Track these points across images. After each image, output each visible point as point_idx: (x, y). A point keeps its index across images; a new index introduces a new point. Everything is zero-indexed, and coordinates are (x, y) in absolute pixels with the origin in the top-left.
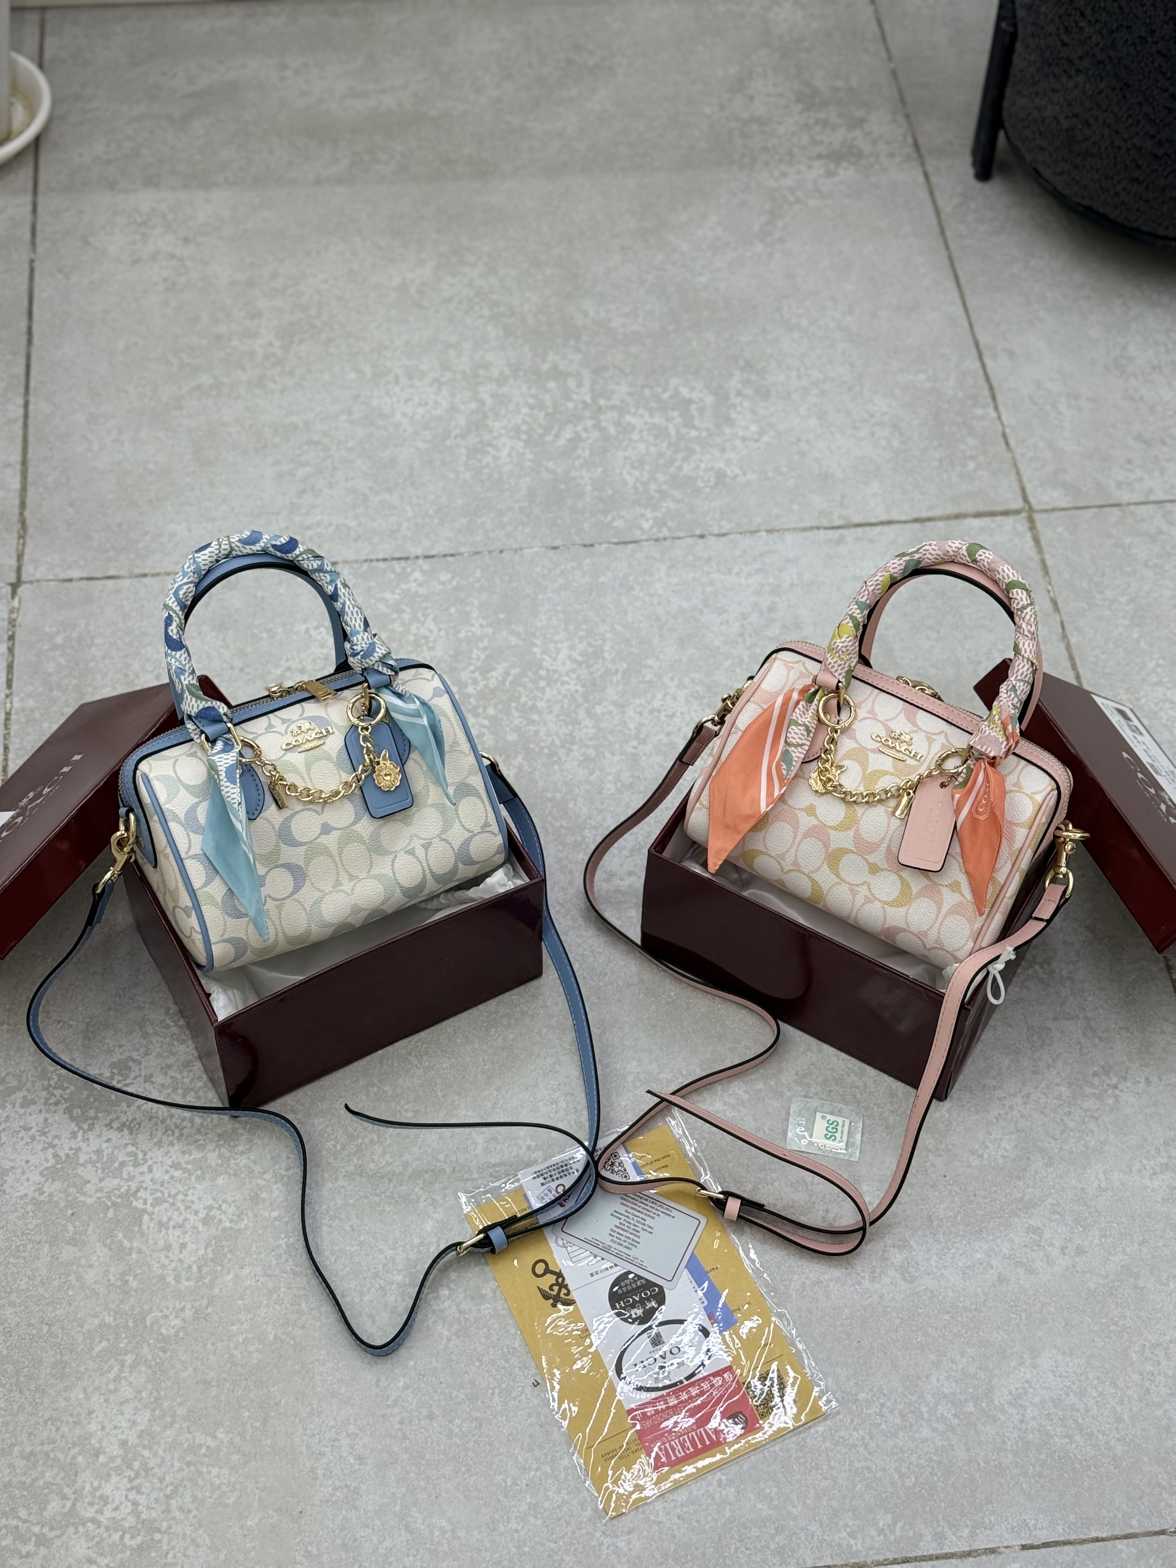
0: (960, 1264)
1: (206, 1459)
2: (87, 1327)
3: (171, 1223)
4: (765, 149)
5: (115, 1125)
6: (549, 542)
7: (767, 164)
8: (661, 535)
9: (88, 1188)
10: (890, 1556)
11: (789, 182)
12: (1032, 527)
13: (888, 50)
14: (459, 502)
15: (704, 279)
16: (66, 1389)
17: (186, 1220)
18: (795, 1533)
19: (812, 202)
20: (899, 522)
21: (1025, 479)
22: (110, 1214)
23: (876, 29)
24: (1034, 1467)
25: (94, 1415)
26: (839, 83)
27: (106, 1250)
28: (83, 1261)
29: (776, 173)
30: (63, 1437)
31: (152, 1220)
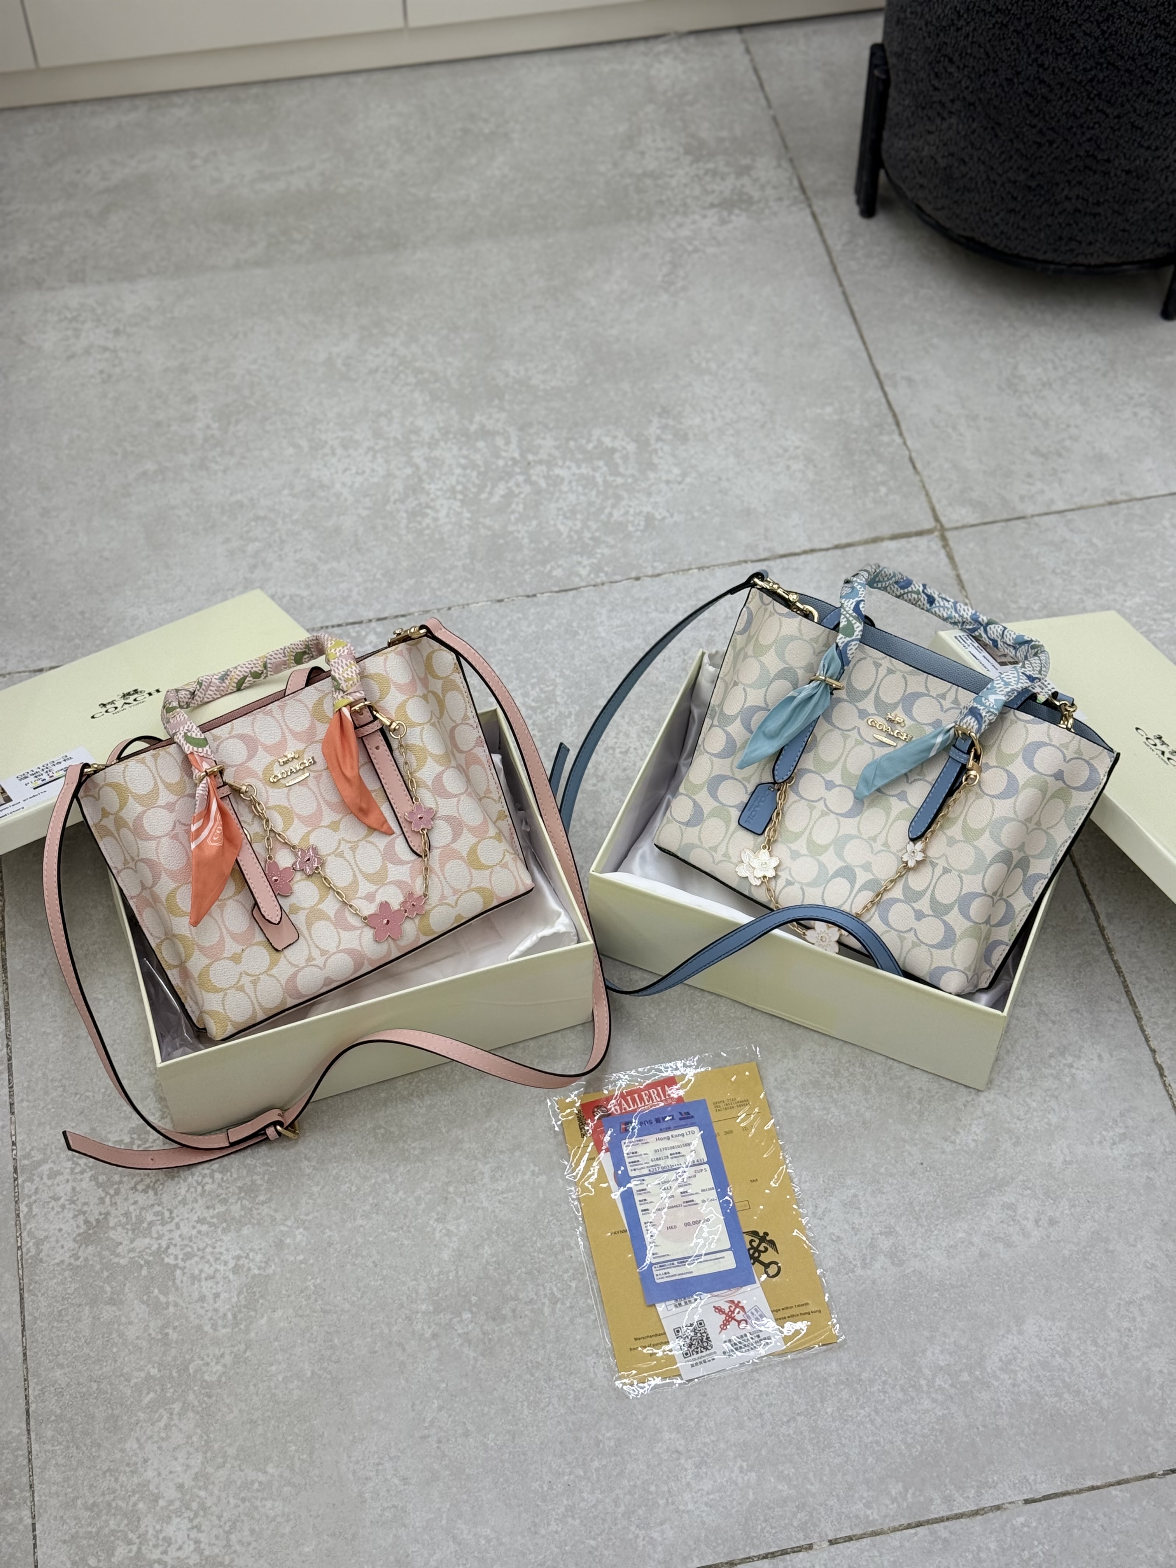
0: (944, 1244)
1: (259, 1494)
2: (134, 1381)
3: (203, 1275)
4: (661, 202)
5: (140, 1187)
6: (494, 595)
7: (663, 216)
8: (599, 581)
9: (120, 1249)
10: (905, 1522)
11: (685, 232)
12: (946, 545)
13: (767, 98)
14: (405, 564)
15: (614, 332)
16: (120, 1441)
17: (216, 1270)
18: (814, 1509)
19: (710, 250)
20: (821, 550)
21: (934, 500)
22: (144, 1272)
23: (754, 78)
24: (1029, 1426)
25: (149, 1463)
26: (724, 134)
27: (143, 1307)
28: (123, 1319)
29: (673, 225)
30: (122, 1486)
31: (184, 1274)
